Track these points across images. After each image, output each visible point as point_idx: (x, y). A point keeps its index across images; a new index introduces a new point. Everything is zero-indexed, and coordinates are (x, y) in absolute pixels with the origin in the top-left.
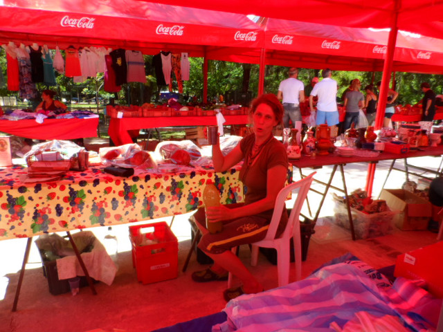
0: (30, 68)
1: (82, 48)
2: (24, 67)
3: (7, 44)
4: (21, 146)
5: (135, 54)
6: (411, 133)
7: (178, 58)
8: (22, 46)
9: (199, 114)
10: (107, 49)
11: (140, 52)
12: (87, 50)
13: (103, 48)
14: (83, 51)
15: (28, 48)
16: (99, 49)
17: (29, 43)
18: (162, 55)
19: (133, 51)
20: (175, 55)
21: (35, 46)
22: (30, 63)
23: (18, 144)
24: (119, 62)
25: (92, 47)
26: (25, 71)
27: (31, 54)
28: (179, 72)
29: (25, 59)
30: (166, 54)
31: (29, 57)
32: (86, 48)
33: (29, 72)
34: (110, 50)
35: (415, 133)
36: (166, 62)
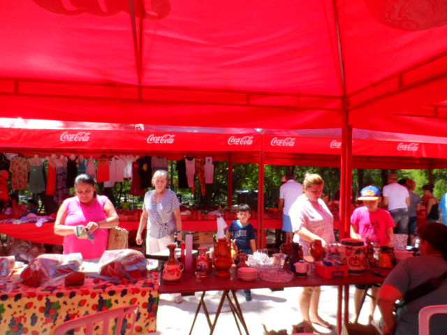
0: (66, 175)
1: (112, 157)
2: (60, 174)
3: (50, 156)
4: (30, 247)
5: (161, 160)
6: (349, 251)
7: (201, 163)
8: (62, 157)
9: (199, 218)
10: (135, 157)
11: (165, 158)
12: (116, 159)
13: (132, 156)
14: (113, 159)
15: (66, 159)
16: (128, 156)
17: (67, 154)
18: (186, 160)
19: (159, 157)
20: (200, 160)
21: (73, 157)
22: (66, 171)
23: (27, 245)
24: (145, 167)
25: (121, 156)
26: (60, 178)
27: (68, 164)
28: (202, 175)
29: (62, 168)
30: (190, 159)
31: (66, 166)
32: (116, 156)
33: (63, 179)
34: (138, 157)
35: (354, 252)
36: (190, 166)
